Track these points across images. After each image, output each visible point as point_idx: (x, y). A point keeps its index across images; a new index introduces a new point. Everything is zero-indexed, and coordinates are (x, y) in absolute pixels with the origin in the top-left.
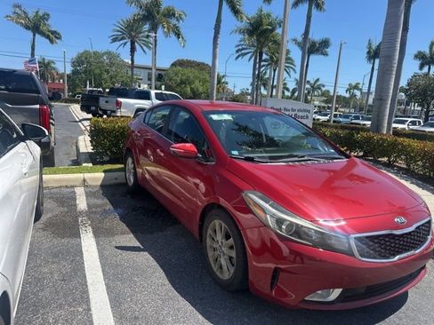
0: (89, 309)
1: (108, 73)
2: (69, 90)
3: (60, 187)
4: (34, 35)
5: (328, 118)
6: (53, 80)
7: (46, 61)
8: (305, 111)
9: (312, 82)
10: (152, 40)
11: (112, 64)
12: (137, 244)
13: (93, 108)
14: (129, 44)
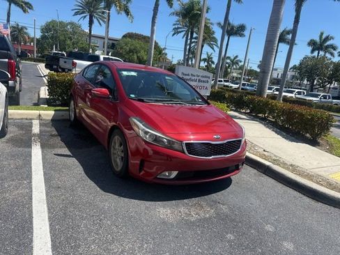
0: (31, 182)
1: (71, 40)
2: (38, 52)
3: (22, 119)
4: (10, 5)
5: (238, 86)
6: (25, 43)
7: (20, 27)
8: (206, 77)
9: (232, 58)
10: (106, 15)
11: (74, 33)
12: (69, 153)
13: (55, 67)
14: (88, 17)
